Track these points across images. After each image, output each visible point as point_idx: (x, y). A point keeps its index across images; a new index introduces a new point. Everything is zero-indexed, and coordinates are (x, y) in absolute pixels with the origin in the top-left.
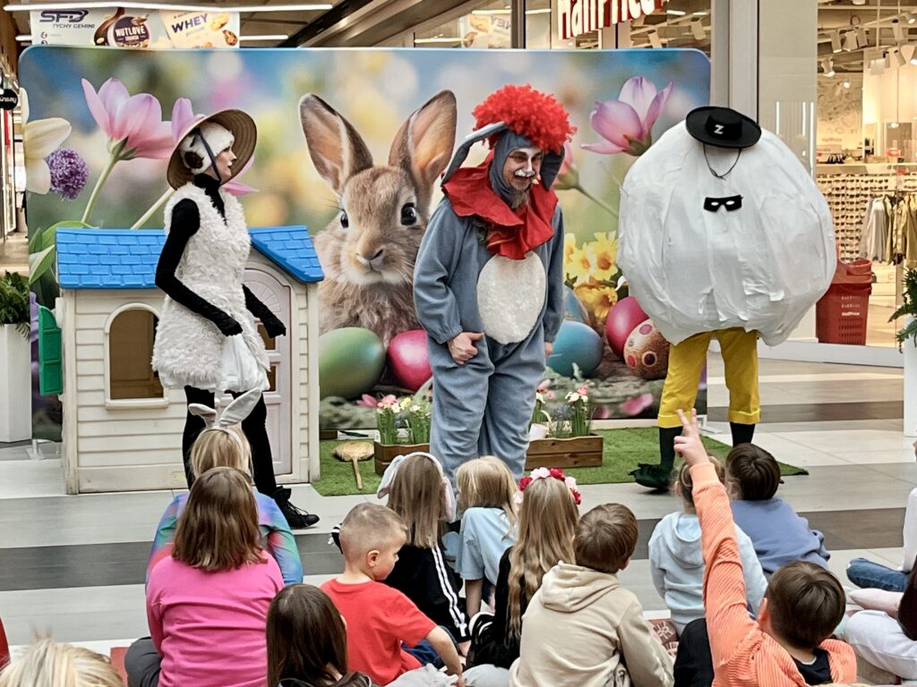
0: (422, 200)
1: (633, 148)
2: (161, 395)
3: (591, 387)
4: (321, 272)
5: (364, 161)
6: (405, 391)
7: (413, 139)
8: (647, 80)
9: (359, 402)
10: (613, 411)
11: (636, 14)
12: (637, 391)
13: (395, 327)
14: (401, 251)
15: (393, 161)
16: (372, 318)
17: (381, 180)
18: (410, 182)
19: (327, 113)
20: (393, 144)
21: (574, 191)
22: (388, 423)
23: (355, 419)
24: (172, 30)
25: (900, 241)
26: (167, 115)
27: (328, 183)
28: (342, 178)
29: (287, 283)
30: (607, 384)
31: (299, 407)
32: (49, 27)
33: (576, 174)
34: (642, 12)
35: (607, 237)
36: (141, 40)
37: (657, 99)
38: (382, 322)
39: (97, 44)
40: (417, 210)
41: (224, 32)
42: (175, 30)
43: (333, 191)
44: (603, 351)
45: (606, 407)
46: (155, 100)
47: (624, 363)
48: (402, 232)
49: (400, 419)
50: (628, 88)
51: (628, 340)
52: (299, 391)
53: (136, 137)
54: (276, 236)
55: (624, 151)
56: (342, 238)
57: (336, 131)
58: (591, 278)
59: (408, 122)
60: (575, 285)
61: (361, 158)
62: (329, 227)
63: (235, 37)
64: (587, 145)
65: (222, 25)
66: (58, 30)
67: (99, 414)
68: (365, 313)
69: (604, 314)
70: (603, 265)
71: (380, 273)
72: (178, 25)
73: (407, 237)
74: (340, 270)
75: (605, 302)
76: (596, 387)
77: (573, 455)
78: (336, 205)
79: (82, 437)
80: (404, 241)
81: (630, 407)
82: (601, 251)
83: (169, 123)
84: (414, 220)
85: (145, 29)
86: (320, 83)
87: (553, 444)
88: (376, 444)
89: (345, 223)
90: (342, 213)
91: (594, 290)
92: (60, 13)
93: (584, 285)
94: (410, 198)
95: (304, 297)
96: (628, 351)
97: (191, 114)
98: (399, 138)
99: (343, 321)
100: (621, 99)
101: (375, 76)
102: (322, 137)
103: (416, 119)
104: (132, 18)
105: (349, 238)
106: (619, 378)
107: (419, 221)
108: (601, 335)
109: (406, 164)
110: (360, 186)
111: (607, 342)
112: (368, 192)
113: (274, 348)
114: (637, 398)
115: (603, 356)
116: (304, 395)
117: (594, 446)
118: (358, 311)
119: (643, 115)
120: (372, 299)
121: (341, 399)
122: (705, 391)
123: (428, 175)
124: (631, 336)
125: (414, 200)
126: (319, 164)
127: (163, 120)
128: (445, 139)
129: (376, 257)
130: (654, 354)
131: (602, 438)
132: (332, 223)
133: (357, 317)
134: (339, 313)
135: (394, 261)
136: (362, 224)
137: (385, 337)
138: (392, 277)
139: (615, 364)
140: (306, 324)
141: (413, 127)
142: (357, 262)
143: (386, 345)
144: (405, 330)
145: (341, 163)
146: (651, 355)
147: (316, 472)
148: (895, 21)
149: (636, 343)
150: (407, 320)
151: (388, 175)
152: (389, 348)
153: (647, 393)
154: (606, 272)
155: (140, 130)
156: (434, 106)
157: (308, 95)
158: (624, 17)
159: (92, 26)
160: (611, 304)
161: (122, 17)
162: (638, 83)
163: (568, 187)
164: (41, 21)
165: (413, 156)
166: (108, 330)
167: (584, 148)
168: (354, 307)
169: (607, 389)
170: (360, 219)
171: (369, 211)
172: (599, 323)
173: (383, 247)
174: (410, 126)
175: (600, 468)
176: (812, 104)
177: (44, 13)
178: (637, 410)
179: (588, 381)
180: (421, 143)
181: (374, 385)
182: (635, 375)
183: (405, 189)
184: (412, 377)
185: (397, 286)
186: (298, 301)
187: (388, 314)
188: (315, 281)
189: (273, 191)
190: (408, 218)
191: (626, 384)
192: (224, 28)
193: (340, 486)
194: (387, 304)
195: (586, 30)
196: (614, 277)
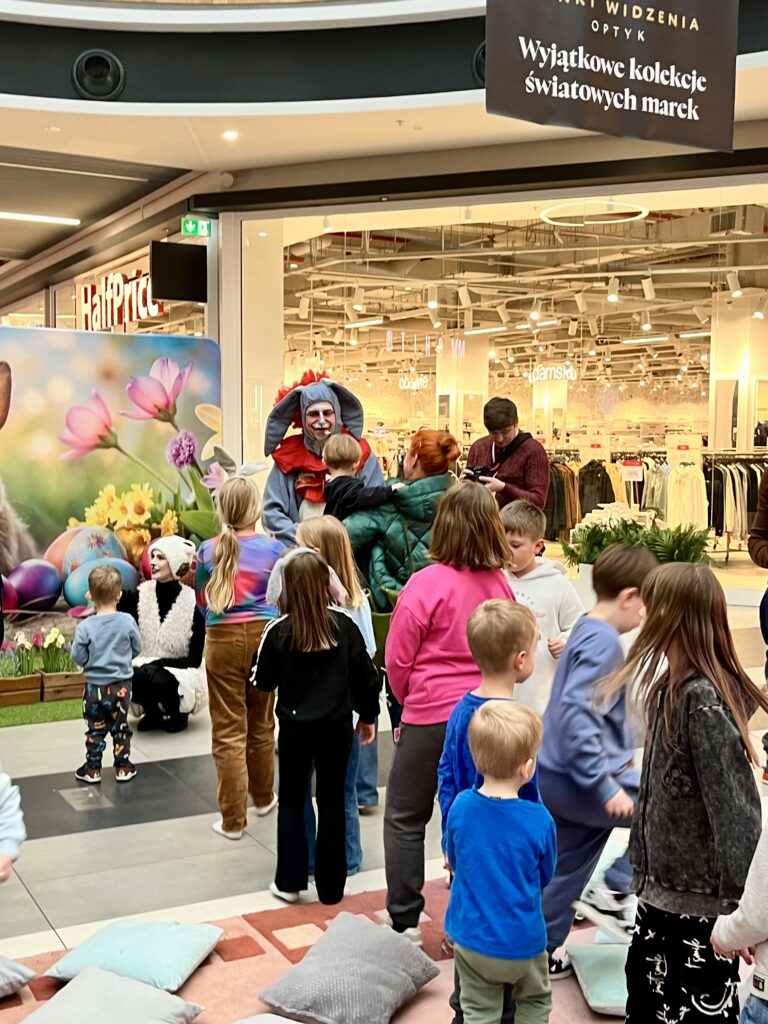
1: (161, 415)
8: (172, 361)
11: (143, 315)
21: (113, 450)
33: (115, 436)
35: (142, 487)
37: (180, 377)
50: (156, 366)
55: (155, 418)
58: (129, 522)
60: (116, 528)
64: (125, 412)
69: (141, 551)
70: (138, 510)
75: (141, 542)
82: (137, 500)
91: (132, 532)
93: (123, 528)
100: (151, 374)
108: (137, 569)
111: (142, 574)
119: (169, 390)
154: (141, 516)
162: (165, 362)
163: (108, 446)
167: (123, 414)
172: (136, 559)
196: (148, 521)
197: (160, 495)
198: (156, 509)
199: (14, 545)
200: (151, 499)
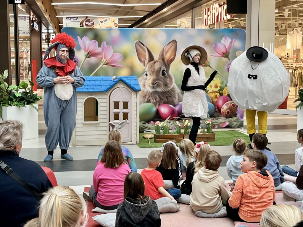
0: (167, 69)
1: (224, 55)
2: (97, 120)
3: (212, 120)
4: (140, 88)
5: (152, 58)
6: (162, 120)
7: (165, 53)
8: (229, 37)
9: (150, 123)
10: (218, 126)
11: (225, 19)
12: (224, 121)
13: (160, 103)
14: (162, 83)
15: (160, 59)
16: (154, 101)
17: (156, 64)
18: (164, 64)
19: (142, 45)
20: (160, 54)
22: (158, 128)
23: (149, 127)
24: (100, 23)
25: (296, 81)
26: (100, 46)
27: (142, 64)
28: (146, 63)
29: (131, 91)
30: (216, 119)
31: (134, 124)
32: (68, 22)
34: (227, 18)
35: (217, 79)
36: (92, 25)
37: (231, 42)
38: (156, 102)
39: (81, 27)
40: (166, 72)
41: (114, 23)
42: (101, 23)
43: (143, 66)
44: (216, 110)
45: (216, 125)
46: (96, 41)
47: (221, 113)
48: (162, 78)
49: (161, 128)
50: (223, 39)
51: (222, 107)
52: (134, 120)
53: (91, 52)
54: (129, 79)
55: (222, 56)
56: (146, 79)
57: (145, 51)
58: (213, 90)
59: (164, 48)
60: (208, 92)
61: (151, 58)
62: (142, 76)
63: (117, 24)
65: (114, 21)
66: (70, 23)
67: (81, 125)
68: (152, 99)
69: (216, 100)
70: (216, 87)
71: (156, 89)
72: (102, 21)
73: (163, 79)
74: (145, 88)
75: (216, 97)
76: (214, 120)
77: (207, 138)
78: (144, 70)
79: (77, 131)
80: (162, 80)
81: (222, 125)
82: (215, 83)
83: (100, 48)
84: (165, 74)
85: (93, 22)
86: (140, 37)
87: (202, 135)
88: (154, 134)
89: (147, 75)
90: (146, 72)
91: (213, 94)
92: (71, 18)
93: (211, 92)
94: (164, 68)
95: (136, 95)
96: (222, 110)
97: (106, 45)
98: (162, 52)
99: (146, 101)
100: (221, 42)
101: (155, 36)
102: (141, 52)
103: (166, 47)
104: (90, 19)
105: (148, 79)
106: (220, 117)
107: (166, 75)
108: (215, 106)
109: (163, 59)
110: (151, 65)
111: (217, 108)
112: (153, 67)
113: (127, 108)
114: (224, 123)
115: (215, 111)
116: (135, 121)
117: (213, 136)
118: (150, 99)
119: (227, 47)
120: (154, 95)
121: (145, 122)
122: (243, 121)
123: (169, 62)
124: (223, 106)
125: (165, 69)
126: (140, 59)
127: (99, 47)
128: (174, 53)
129: (155, 84)
130: (230, 111)
131: (215, 134)
132: (143, 75)
133: (150, 100)
134: (145, 99)
135: (159, 85)
136: (151, 75)
137: (157, 106)
138: (159, 90)
139: (219, 114)
140: (136, 102)
141: (165, 49)
142: (150, 86)
143: (157, 108)
144: (162, 104)
145: (146, 59)
146: (228, 111)
147: (138, 141)
148: (296, 21)
149: (225, 108)
150: (163, 101)
151: (159, 62)
152: (158, 109)
153: (227, 121)
154: (217, 89)
155: (93, 50)
156: (171, 44)
157: (137, 41)
158: (222, 20)
159: (79, 21)
160: (218, 97)
161: (87, 19)
162: (226, 38)
163: (206, 66)
164: (66, 20)
165: (165, 57)
166: (84, 103)
167: (211, 55)
168: (149, 98)
169: (217, 120)
170: (151, 74)
171: (153, 72)
172: (215, 103)
173: (157, 81)
174: (164, 49)
175: (214, 142)
176: (273, 44)
177: (67, 18)
178: (225, 126)
179: (211, 118)
180: (167, 53)
181: (153, 119)
182: (224, 117)
183: (163, 66)
184: (164, 116)
185: (160, 92)
186: (134, 96)
187: (158, 100)
188: (139, 91)
189: (127, 66)
190: (163, 74)
191: (222, 119)
192: (114, 22)
193: (145, 145)
194: (158, 97)
195: (212, 23)
196: (219, 90)
197: (223, 82)
198: (221, 86)
199: (177, 97)
200: (220, 83)
